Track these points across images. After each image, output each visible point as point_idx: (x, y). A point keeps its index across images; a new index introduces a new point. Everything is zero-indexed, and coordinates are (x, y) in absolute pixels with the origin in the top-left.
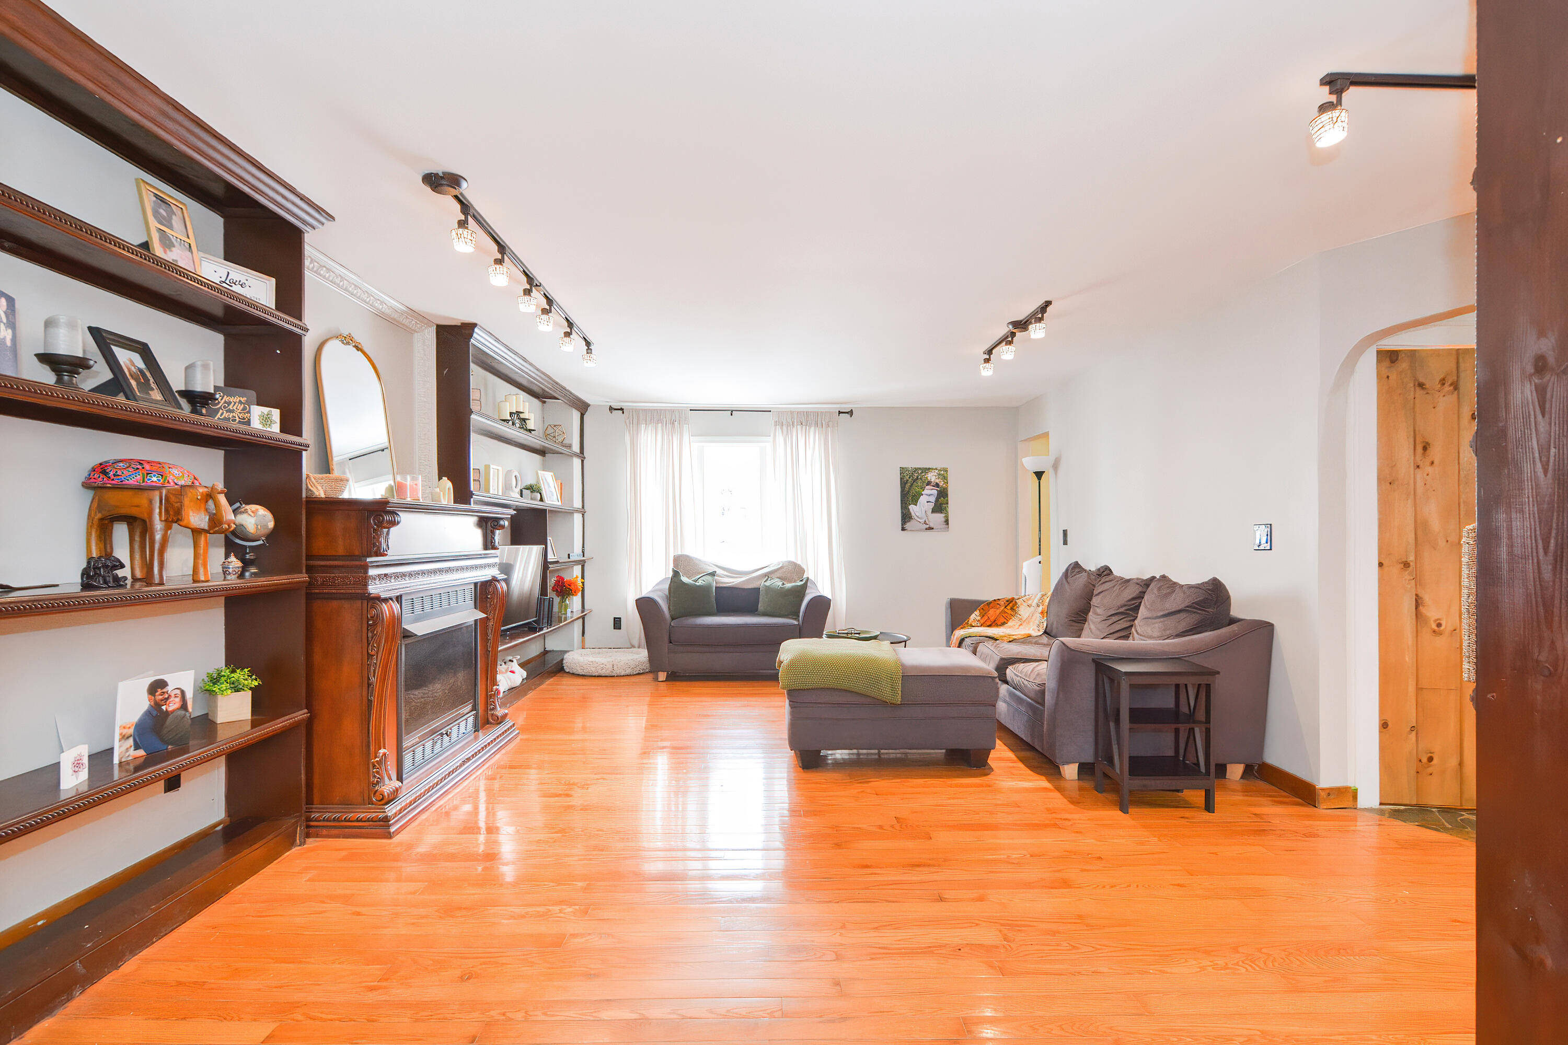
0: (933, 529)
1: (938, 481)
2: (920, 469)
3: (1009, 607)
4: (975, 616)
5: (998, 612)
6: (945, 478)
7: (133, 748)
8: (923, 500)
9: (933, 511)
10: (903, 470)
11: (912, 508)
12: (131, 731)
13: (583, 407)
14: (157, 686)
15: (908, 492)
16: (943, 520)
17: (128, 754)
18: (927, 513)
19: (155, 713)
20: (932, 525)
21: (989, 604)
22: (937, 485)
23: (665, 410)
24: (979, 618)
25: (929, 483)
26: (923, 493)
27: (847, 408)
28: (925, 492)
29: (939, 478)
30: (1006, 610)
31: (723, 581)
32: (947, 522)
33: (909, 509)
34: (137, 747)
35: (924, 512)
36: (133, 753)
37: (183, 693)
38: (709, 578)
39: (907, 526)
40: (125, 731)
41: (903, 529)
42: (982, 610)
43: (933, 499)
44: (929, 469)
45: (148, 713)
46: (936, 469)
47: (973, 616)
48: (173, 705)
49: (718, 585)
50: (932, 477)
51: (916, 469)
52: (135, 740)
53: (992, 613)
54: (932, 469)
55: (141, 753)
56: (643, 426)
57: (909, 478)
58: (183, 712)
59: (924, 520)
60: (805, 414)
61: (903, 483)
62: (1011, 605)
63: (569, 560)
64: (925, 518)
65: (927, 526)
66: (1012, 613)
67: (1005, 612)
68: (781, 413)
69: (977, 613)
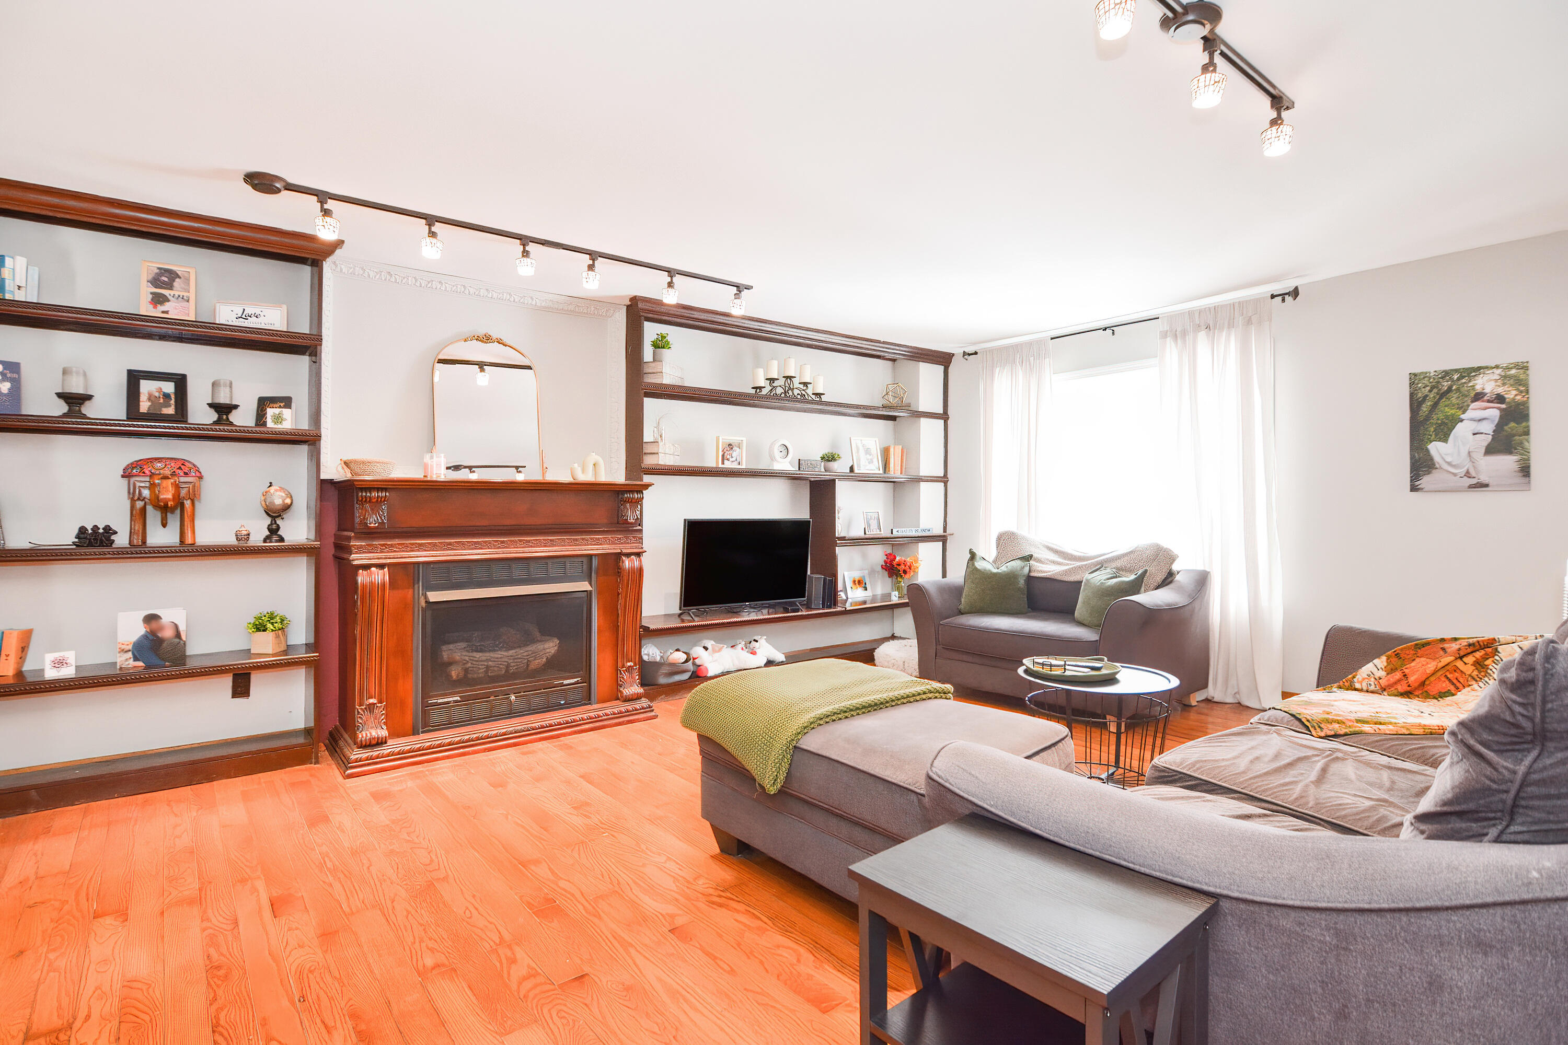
0: (1487, 486)
1: (1500, 390)
2: (1456, 371)
3: (1470, 659)
4: (1375, 668)
5: (1431, 666)
6: (1521, 384)
7: (132, 659)
8: (1462, 430)
9: (1490, 450)
10: (1414, 379)
11: (1436, 449)
12: (130, 647)
13: (943, 359)
14: (151, 619)
15: (1428, 418)
16: (1516, 467)
17: (127, 663)
18: (1474, 455)
19: (151, 637)
20: (1484, 479)
21: (1422, 647)
22: (1500, 399)
23: (1022, 344)
24: (1382, 673)
25: (1479, 397)
26: (1463, 416)
27: (1287, 285)
28: (1470, 414)
29: (1504, 384)
30: (1459, 664)
31: (1040, 569)
32: (1525, 471)
33: (1427, 451)
34: (136, 659)
35: (1464, 453)
36: (132, 663)
37: (176, 626)
38: (1017, 564)
39: (1425, 481)
40: (123, 647)
41: (1414, 488)
42: (1394, 659)
43: (1488, 428)
44: (1479, 368)
45: (145, 637)
46: (1497, 367)
47: (1368, 668)
48: (168, 633)
49: (1032, 574)
50: (1486, 384)
51: (1447, 374)
52: (133, 654)
53: (1420, 667)
54: (1487, 368)
55: (141, 664)
56: (998, 369)
57: (1430, 391)
58: (177, 640)
59: (1464, 470)
60: (1213, 311)
61: (1415, 404)
62: (1478, 654)
63: (892, 536)
64: (1468, 465)
65: (1474, 481)
66: (1476, 673)
67: (1456, 669)
68: (1172, 317)
69: (1381, 662)
